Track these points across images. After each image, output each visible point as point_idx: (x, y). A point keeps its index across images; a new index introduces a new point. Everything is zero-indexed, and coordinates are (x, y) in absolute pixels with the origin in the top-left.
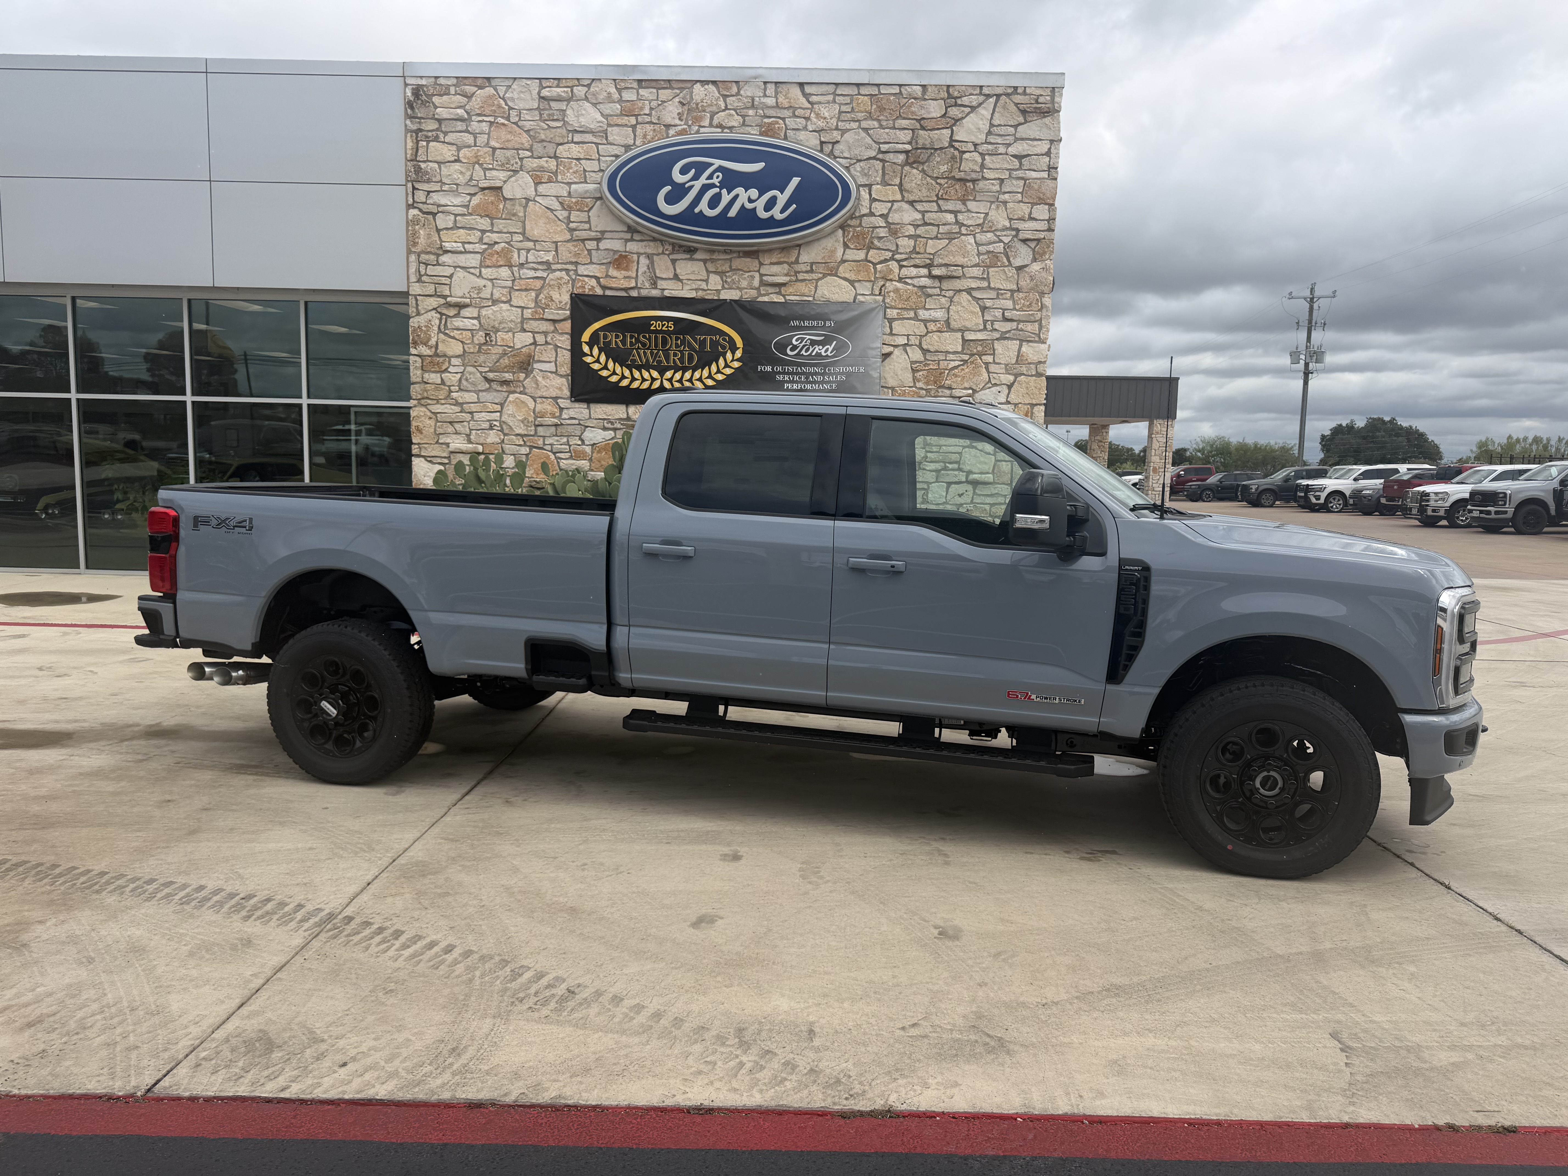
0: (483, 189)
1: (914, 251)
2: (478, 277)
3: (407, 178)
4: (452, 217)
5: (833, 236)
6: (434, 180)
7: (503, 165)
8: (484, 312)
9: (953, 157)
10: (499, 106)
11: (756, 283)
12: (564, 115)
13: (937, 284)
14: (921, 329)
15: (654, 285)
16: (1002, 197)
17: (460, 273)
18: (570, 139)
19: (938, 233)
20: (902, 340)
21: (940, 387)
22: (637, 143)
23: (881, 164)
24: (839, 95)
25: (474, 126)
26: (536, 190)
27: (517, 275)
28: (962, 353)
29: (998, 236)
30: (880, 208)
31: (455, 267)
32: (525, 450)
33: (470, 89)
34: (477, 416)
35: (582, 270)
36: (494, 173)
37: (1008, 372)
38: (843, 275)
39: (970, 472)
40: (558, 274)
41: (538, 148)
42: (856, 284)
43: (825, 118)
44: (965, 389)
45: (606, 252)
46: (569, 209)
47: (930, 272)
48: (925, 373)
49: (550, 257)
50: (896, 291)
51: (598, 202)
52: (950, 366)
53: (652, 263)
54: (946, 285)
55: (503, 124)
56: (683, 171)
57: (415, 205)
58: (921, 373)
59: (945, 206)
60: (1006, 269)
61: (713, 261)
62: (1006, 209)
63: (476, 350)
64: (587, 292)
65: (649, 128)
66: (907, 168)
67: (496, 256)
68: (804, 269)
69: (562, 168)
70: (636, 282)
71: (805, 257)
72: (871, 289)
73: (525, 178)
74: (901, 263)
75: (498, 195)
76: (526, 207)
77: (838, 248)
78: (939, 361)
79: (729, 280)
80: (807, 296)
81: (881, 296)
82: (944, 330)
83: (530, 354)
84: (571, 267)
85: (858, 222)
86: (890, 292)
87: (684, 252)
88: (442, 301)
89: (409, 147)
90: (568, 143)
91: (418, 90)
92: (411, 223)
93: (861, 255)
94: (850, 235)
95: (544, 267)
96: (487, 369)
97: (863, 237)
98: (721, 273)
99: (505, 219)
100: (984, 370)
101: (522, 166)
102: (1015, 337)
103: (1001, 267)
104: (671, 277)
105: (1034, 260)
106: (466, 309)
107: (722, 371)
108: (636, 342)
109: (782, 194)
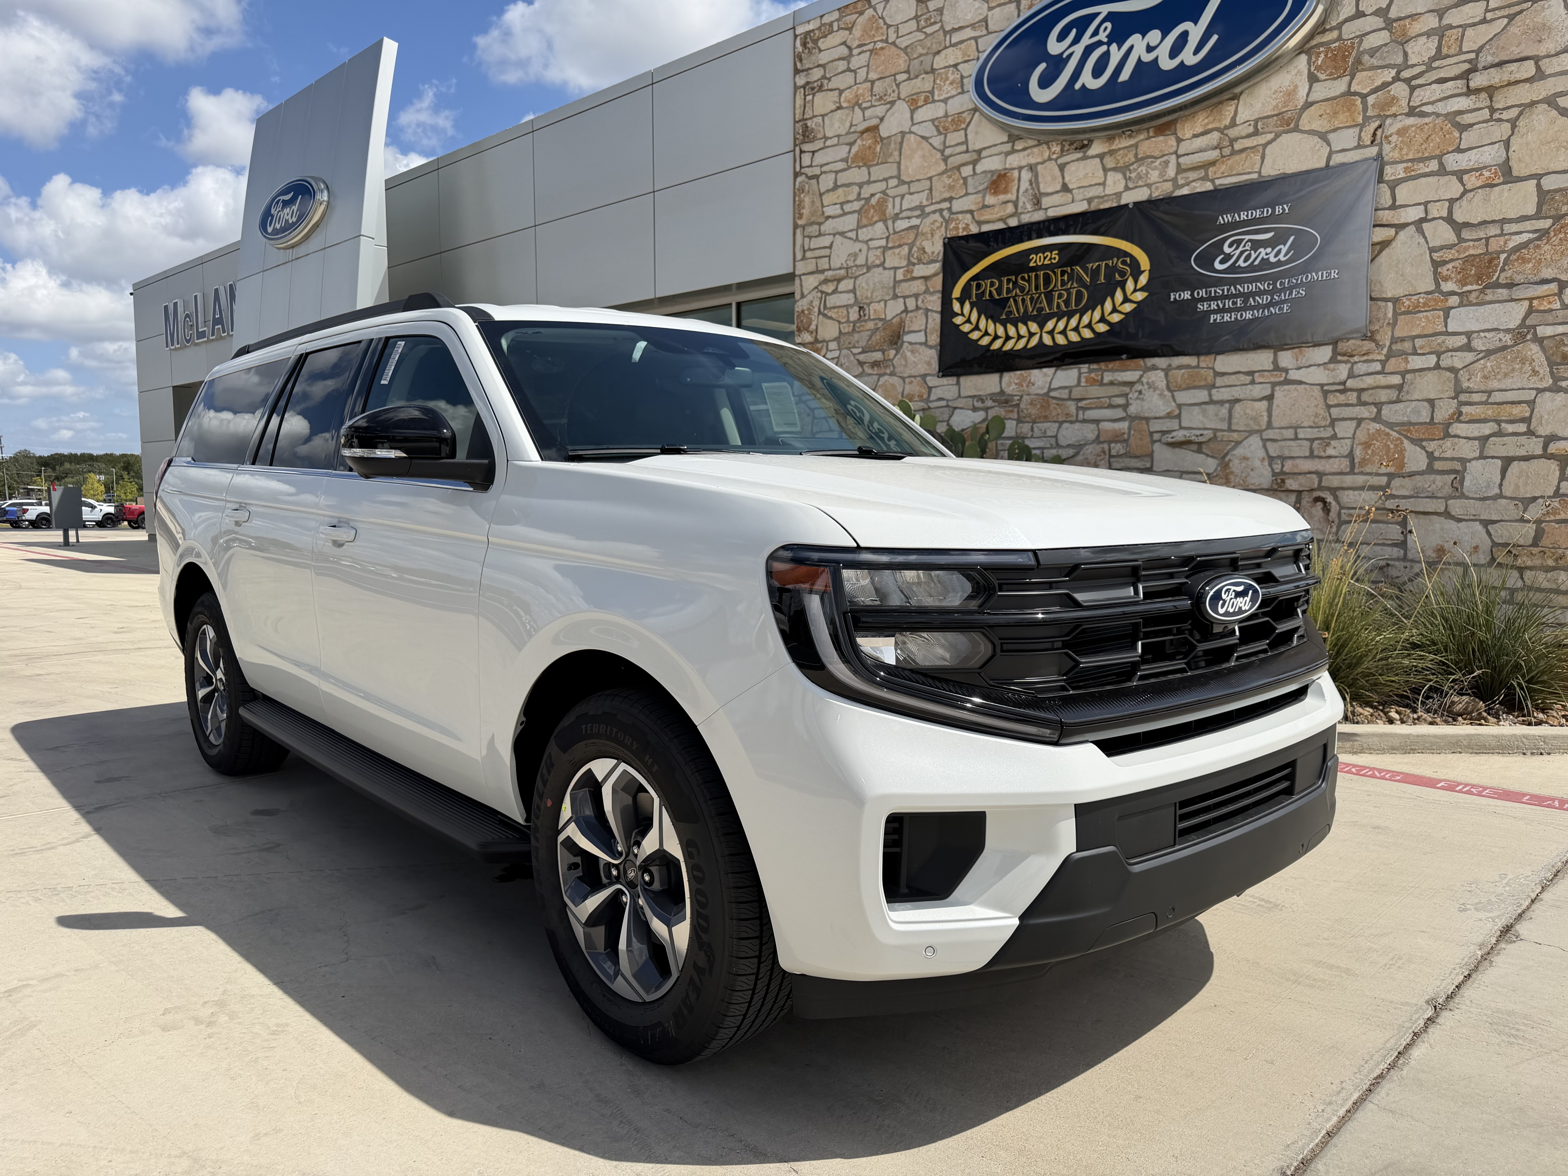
0: (863, 133)
1: (1439, 55)
2: (855, 241)
3: (795, 141)
4: (834, 174)
5: (1290, 68)
6: (819, 136)
7: (881, 98)
8: (858, 282)
10: (878, 28)
11: (1172, 170)
12: (942, 14)
13: (1483, 100)
14: (1454, 188)
15: (1038, 205)
17: (839, 240)
18: (948, 41)
19: (1487, 11)
20: (1415, 214)
21: (1489, 285)
25: (857, 61)
26: (912, 119)
27: (891, 230)
28: (1538, 216)
31: (834, 235)
33: (850, 19)
35: (957, 206)
36: (872, 110)
38: (1307, 128)
39: (1552, 438)
40: (932, 217)
41: (915, 66)
42: (1331, 137)
44: (1544, 281)
46: (945, 132)
47: (1470, 86)
48: (1457, 264)
49: (923, 199)
50: (1402, 132)
51: (977, 114)
52: (1511, 244)
53: (1036, 176)
54: (1501, 100)
55: (882, 48)
56: (1062, 36)
57: (803, 171)
58: (1450, 266)
61: (1111, 153)
63: (851, 329)
64: (962, 233)
67: (872, 211)
69: (938, 82)
70: (1016, 206)
71: (1246, 113)
72: (1357, 138)
73: (902, 108)
74: (1413, 83)
75: (875, 137)
76: (901, 143)
77: (1299, 84)
78: (1487, 239)
79: (1133, 175)
80: (1249, 173)
81: (1376, 145)
82: (1496, 181)
83: (900, 324)
84: (946, 205)
85: (1335, 34)
86: (1391, 136)
87: (1076, 149)
88: (822, 277)
89: (797, 105)
90: (946, 48)
91: (806, 38)
92: (798, 192)
93: (1340, 86)
94: (1320, 60)
95: (918, 212)
96: (860, 350)
97: (1344, 55)
98: (1123, 169)
99: (881, 163)
101: (899, 93)
104: (1059, 189)
106: (842, 283)
107: (1120, 309)
108: (1014, 288)
109: (1196, 24)
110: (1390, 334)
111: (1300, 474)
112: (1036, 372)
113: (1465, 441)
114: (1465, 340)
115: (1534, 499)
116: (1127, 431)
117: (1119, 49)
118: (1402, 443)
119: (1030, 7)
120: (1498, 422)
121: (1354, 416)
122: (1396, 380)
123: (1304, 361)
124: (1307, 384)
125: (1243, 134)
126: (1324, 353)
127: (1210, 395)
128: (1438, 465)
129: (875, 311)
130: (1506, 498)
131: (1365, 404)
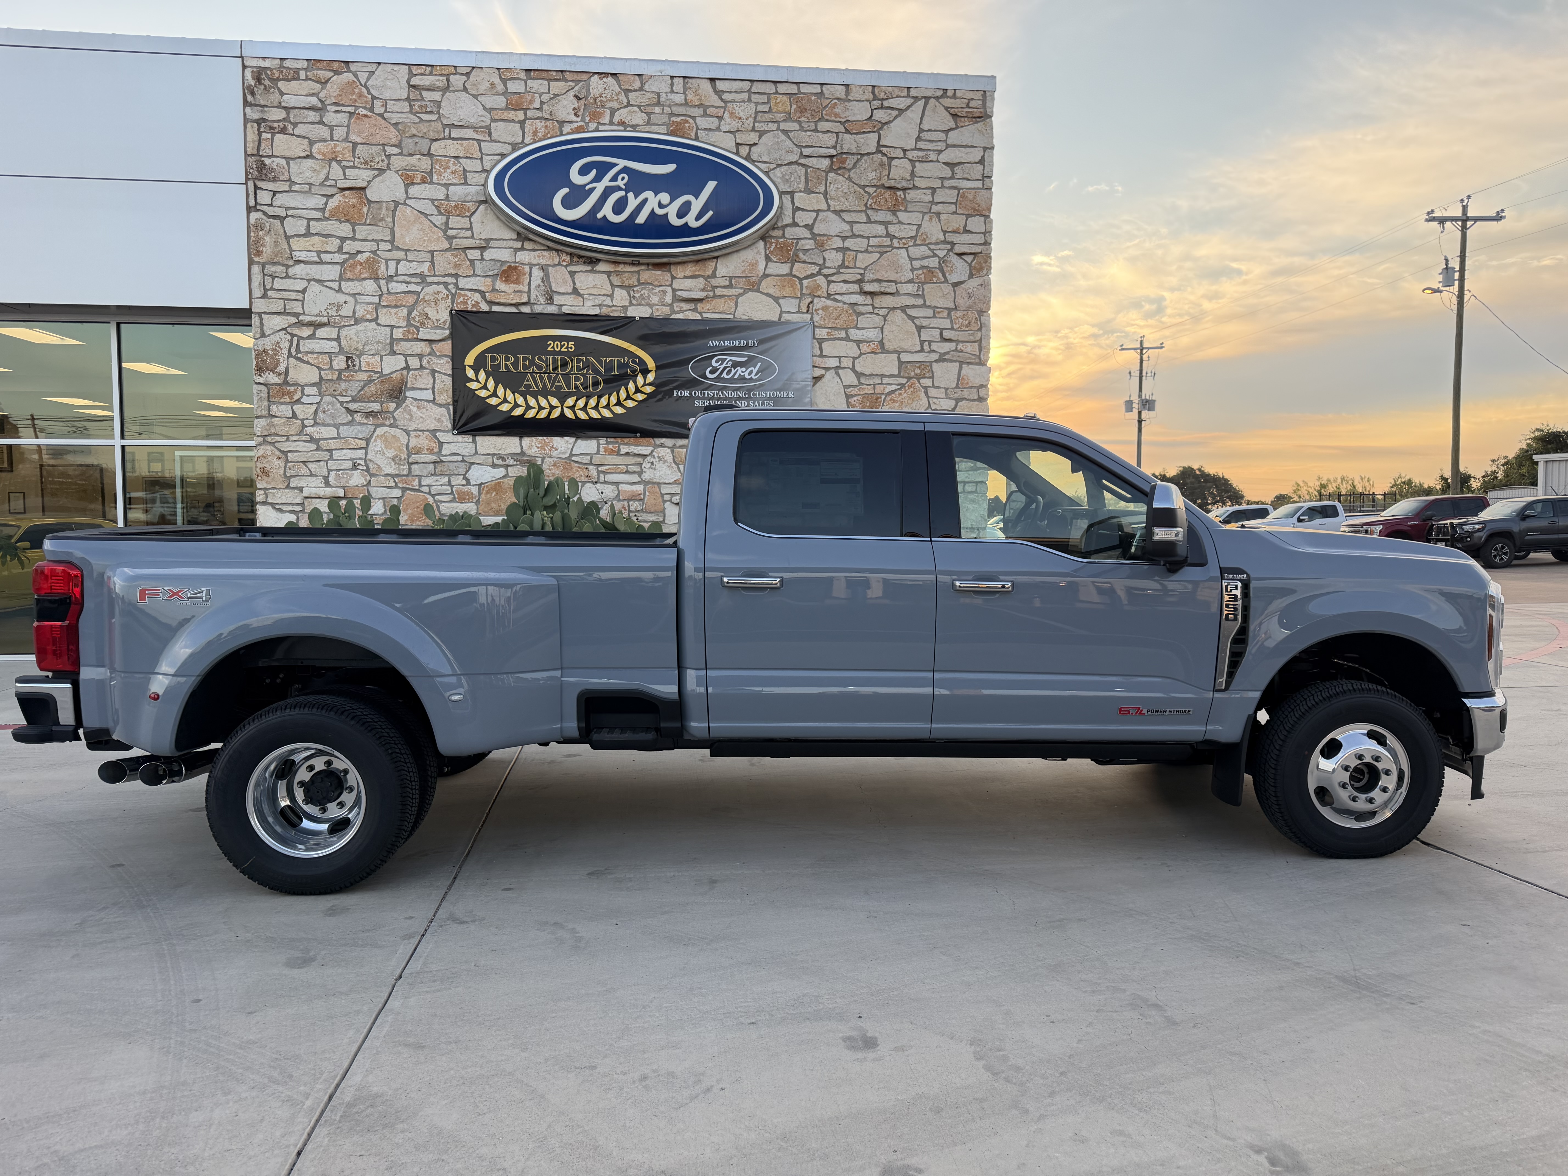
0: (343, 190)
1: (843, 265)
2: (337, 292)
3: (247, 175)
4: (305, 222)
5: (753, 246)
6: (281, 178)
7: (366, 163)
8: (344, 333)
9: (882, 164)
10: (360, 95)
11: (669, 298)
12: (439, 107)
13: (868, 300)
14: (853, 351)
16: (935, 208)
17: (315, 288)
18: (447, 134)
19: (868, 246)
20: (833, 363)
22: (527, 141)
23: (803, 170)
24: (755, 93)
25: (331, 117)
26: (407, 192)
27: (384, 289)
28: (899, 376)
29: (932, 250)
30: (804, 218)
31: (309, 281)
32: (397, 493)
33: (324, 74)
34: (336, 454)
35: (462, 283)
36: (356, 171)
37: (948, 397)
38: (765, 291)
40: (435, 287)
41: (409, 144)
43: (740, 118)
45: (492, 263)
46: (448, 214)
47: (861, 289)
48: (859, 398)
49: (424, 269)
50: (825, 308)
51: (482, 207)
52: (887, 391)
53: (547, 275)
54: (878, 302)
55: (366, 116)
56: (583, 171)
57: (258, 207)
58: (855, 398)
59: (875, 216)
60: (942, 285)
61: (618, 273)
62: (940, 221)
63: (335, 377)
64: (470, 308)
65: (539, 124)
66: (831, 175)
67: (359, 267)
68: (722, 284)
69: (437, 167)
70: (529, 297)
71: (723, 271)
72: (797, 307)
73: (393, 178)
74: (829, 278)
75: (361, 198)
76: (394, 211)
77: (759, 260)
78: (874, 385)
79: (637, 295)
80: (727, 314)
81: (809, 314)
82: (878, 351)
83: (401, 380)
84: (451, 280)
85: (781, 232)
86: (818, 310)
87: (585, 263)
88: (293, 320)
89: (249, 139)
90: (444, 139)
91: (260, 73)
92: (253, 228)
93: (784, 269)
94: (773, 247)
95: (418, 280)
96: (349, 399)
97: (787, 249)
98: (628, 288)
99: (369, 225)
100: (923, 395)
101: (389, 164)
102: (955, 359)
103: (937, 283)
104: (570, 291)
105: (971, 276)
106: (323, 329)
107: (632, 397)
108: (531, 365)
109: (696, 198)
112: (557, 439)
116: (642, 492)
117: (635, 198)
129: (368, 363)
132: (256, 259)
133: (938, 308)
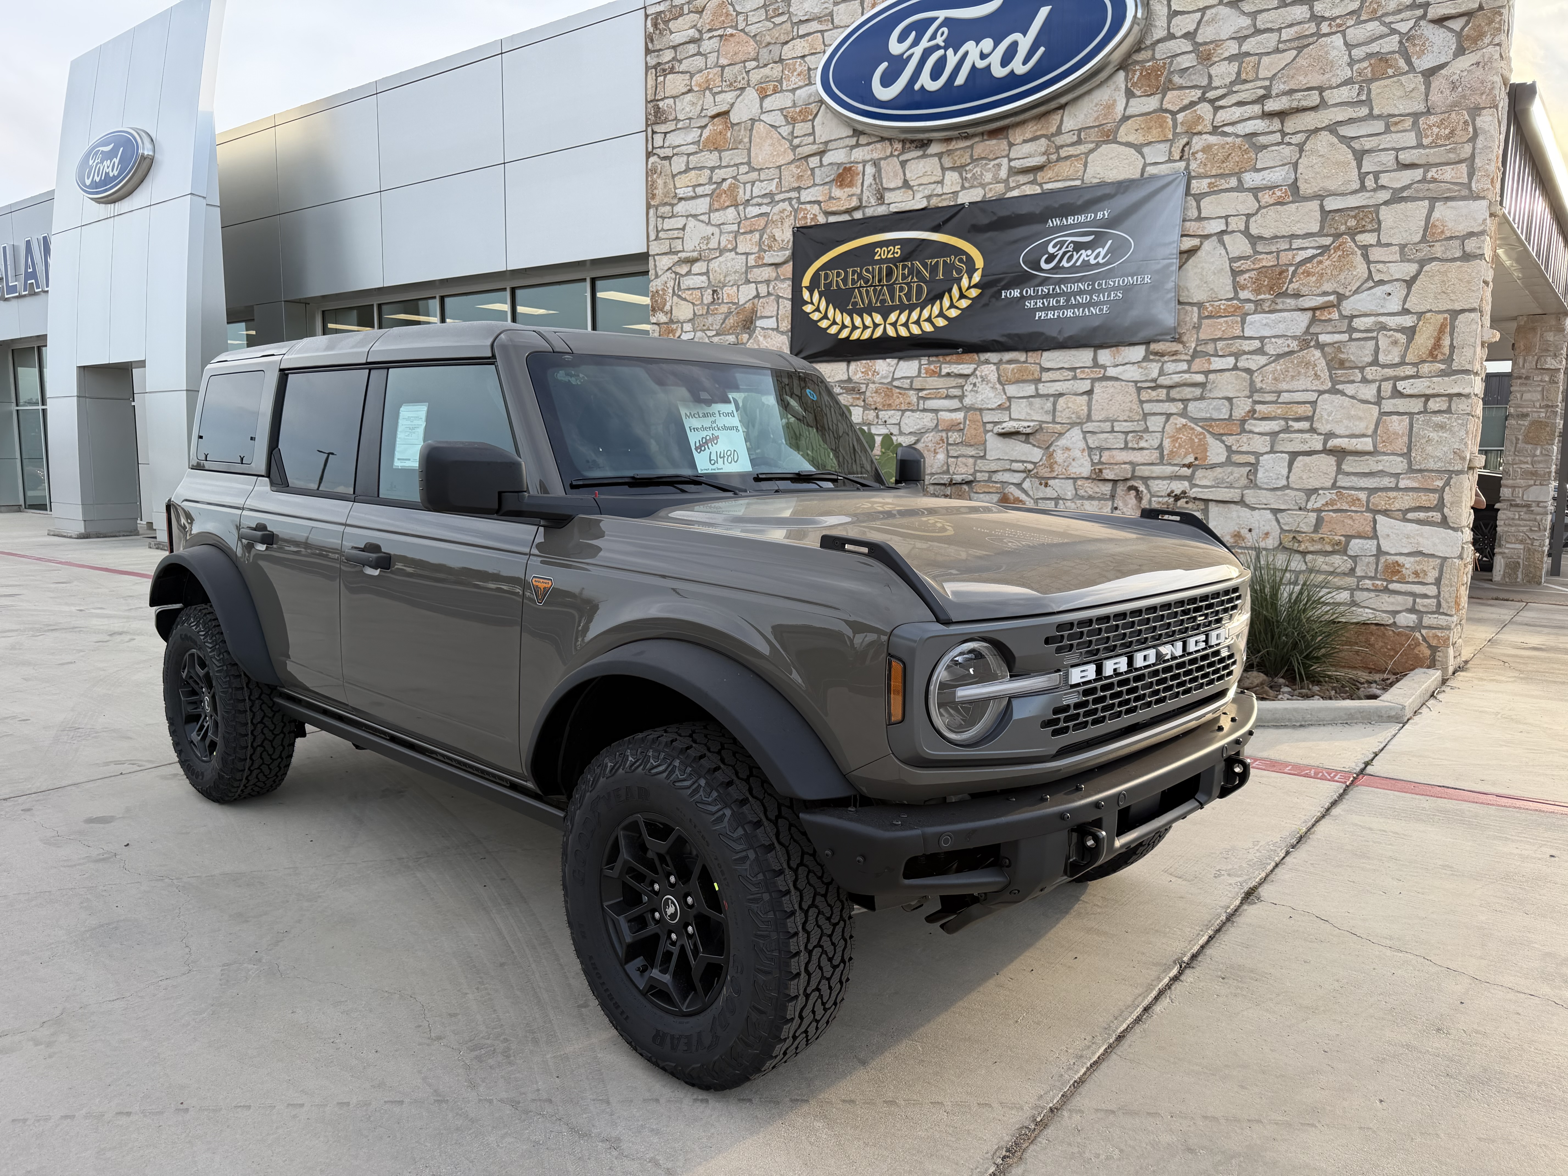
0: (713, 117)
1: (1239, 80)
2: (707, 224)
3: (647, 122)
4: (686, 158)
5: (1110, 83)
6: (670, 118)
7: (731, 84)
8: (712, 265)
10: (728, 15)
11: (1003, 175)
12: (790, 6)
13: (1276, 124)
14: (1248, 204)
15: (881, 199)
17: (692, 222)
18: (795, 33)
19: (1279, 42)
20: (1217, 226)
21: (1279, 295)
25: (708, 45)
26: (761, 108)
27: (742, 215)
28: (1320, 234)
29: (1388, 25)
30: (1183, 25)
31: (687, 217)
35: (806, 196)
36: (723, 95)
37: (1404, 258)
38: (1124, 140)
39: (1330, 435)
40: (782, 205)
41: (764, 55)
42: (1146, 150)
44: (1325, 294)
45: (830, 167)
46: (793, 122)
47: (1265, 110)
48: (1253, 274)
49: (773, 187)
50: (1207, 149)
51: (823, 107)
52: (1298, 259)
53: (879, 171)
54: (1291, 125)
55: (732, 35)
56: (903, 37)
57: (654, 151)
58: (1246, 276)
60: (1403, 79)
61: (949, 153)
63: (705, 311)
64: (809, 223)
67: (724, 196)
69: (787, 72)
70: (860, 200)
71: (1071, 122)
72: (1167, 153)
73: (751, 95)
74: (1217, 104)
75: (726, 122)
76: (751, 130)
77: (1117, 98)
78: (1278, 252)
79: (969, 176)
80: (1073, 180)
81: (1184, 160)
82: (1288, 200)
83: (753, 309)
84: (794, 194)
85: (1150, 53)
86: (1197, 152)
87: (916, 147)
88: (675, 258)
89: (649, 86)
90: (793, 39)
91: (656, 19)
92: (650, 172)
93: (1152, 103)
94: (1136, 77)
95: (769, 200)
96: (714, 332)
97: (1156, 74)
98: (959, 169)
99: (732, 149)
100: (1358, 259)
101: (749, 80)
102: (1421, 195)
103: (1394, 76)
104: (900, 185)
105: (1460, 51)
106: (696, 265)
107: (956, 304)
108: (859, 279)
109: (1025, 36)
110: (1195, 336)
111: (1116, 464)
112: (880, 362)
113: (1258, 436)
114: (1259, 345)
115: (1315, 491)
116: (962, 420)
117: (955, 55)
118: (1205, 437)
119: (873, 6)
120: (1286, 420)
121: (1163, 411)
122: (1200, 378)
123: (1120, 359)
124: (1123, 380)
125: (1069, 141)
126: (1138, 352)
127: (1037, 389)
128: (1236, 458)
129: (728, 295)
130: (1292, 489)
131: (1174, 400)
132: (652, 203)
133: (1395, 116)
